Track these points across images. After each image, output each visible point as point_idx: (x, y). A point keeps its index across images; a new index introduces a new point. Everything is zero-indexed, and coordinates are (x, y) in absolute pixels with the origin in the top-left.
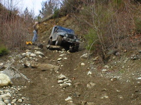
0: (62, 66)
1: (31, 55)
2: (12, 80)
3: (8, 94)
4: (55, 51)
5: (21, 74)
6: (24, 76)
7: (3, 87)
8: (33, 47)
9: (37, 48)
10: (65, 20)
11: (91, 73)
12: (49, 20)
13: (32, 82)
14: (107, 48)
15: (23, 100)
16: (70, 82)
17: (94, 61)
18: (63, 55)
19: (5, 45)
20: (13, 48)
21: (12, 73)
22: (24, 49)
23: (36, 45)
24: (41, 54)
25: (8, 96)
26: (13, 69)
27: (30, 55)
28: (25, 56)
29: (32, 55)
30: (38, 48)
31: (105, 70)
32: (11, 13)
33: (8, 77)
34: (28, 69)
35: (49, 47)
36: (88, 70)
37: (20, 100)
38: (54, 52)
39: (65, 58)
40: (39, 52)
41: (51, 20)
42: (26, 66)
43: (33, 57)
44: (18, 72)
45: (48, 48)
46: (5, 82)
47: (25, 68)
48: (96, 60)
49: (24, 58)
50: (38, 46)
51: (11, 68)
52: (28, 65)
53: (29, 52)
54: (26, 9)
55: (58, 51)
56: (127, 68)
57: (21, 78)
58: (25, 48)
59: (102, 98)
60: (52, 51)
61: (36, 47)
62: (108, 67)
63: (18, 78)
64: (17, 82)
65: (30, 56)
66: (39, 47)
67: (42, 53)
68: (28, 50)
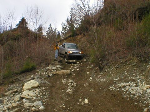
0: (74, 75)
2: (40, 84)
3: (38, 91)
4: (72, 65)
5: (45, 81)
6: (47, 82)
7: (35, 88)
8: (55, 62)
10: (81, 38)
11: (92, 78)
12: (68, 38)
13: (52, 85)
14: (103, 61)
15: (46, 93)
16: (76, 84)
17: (95, 70)
18: (77, 67)
19: (33, 62)
20: (40, 64)
21: (40, 81)
22: (48, 65)
25: (38, 92)
26: (40, 78)
28: (49, 69)
29: (54, 68)
30: (58, 63)
31: (100, 76)
32: (36, 35)
33: (37, 82)
34: (50, 78)
36: (91, 77)
37: (44, 93)
39: (77, 69)
40: (59, 66)
41: (70, 38)
42: (49, 76)
43: (54, 70)
44: (43, 80)
45: (66, 62)
46: (36, 85)
47: (48, 77)
48: (96, 70)
49: (48, 71)
51: (39, 77)
53: (52, 66)
54: (50, 26)
55: (74, 64)
56: (112, 73)
57: (46, 83)
58: (48, 63)
59: (90, 91)
60: (70, 64)
61: (57, 62)
62: (102, 74)
63: (43, 83)
64: (43, 85)
65: (52, 69)
67: (61, 67)
68: (51, 65)
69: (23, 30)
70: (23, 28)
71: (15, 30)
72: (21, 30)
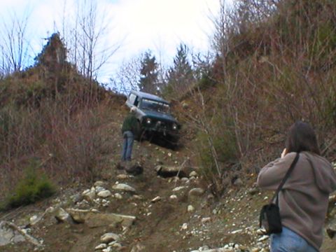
1: (99, 194)
4: (172, 180)
8: (116, 174)
9: (121, 176)
11: (185, 227)
18: (181, 188)
21: (9, 235)
23: (123, 168)
24: (126, 189)
27: (96, 193)
28: (84, 198)
29: (103, 192)
30: (125, 176)
31: (208, 219)
35: (161, 169)
38: (170, 181)
39: (173, 197)
42: (58, 220)
43: (102, 198)
45: (158, 173)
49: (81, 201)
50: (127, 171)
52: (63, 218)
55: (180, 177)
57: (26, 242)
58: (95, 177)
60: (166, 179)
61: (121, 174)
63: (19, 243)
65: (96, 197)
66: (129, 172)
67: (130, 187)
68: (100, 182)
69: (51, 71)
70: (53, 66)
71: (30, 72)
72: (47, 72)
